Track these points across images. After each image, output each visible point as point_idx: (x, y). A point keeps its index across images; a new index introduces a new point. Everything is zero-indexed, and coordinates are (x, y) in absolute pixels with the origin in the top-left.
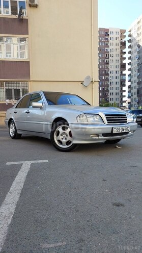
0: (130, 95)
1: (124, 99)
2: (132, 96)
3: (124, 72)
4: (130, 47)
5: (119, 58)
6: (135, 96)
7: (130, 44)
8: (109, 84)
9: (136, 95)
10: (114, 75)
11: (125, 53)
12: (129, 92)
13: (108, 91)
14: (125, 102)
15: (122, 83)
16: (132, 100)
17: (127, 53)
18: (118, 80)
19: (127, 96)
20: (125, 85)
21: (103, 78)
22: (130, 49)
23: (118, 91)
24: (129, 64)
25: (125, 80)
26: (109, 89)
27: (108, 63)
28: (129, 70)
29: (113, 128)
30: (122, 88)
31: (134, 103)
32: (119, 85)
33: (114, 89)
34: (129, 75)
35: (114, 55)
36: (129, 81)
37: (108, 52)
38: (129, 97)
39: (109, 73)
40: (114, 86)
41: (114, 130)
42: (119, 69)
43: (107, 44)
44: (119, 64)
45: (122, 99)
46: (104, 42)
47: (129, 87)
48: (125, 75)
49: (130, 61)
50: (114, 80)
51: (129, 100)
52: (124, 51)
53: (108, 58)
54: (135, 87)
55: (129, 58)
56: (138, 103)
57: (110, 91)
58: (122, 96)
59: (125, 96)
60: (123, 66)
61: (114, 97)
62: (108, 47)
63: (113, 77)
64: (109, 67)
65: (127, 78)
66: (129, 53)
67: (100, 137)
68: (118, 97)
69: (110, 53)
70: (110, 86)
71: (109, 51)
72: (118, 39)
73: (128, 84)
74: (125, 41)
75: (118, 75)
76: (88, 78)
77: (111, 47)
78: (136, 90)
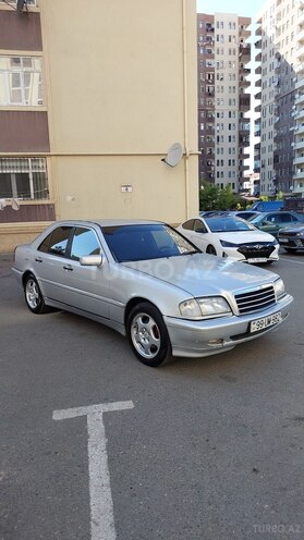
0: (259, 166)
1: (246, 173)
2: (263, 166)
3: (246, 115)
4: (259, 58)
5: (236, 83)
6: (270, 168)
7: (259, 51)
8: (215, 140)
9: (272, 166)
10: (226, 120)
11: (249, 71)
12: (257, 158)
13: (211, 156)
14: (248, 179)
15: (243, 140)
16: (263, 176)
17: (253, 71)
18: (235, 133)
19: (252, 168)
20: (247, 144)
21: (202, 128)
22: (259, 64)
23: (234, 157)
24: (258, 96)
25: (248, 132)
26: (215, 152)
27: (211, 95)
28: (258, 109)
29: (250, 323)
30: (241, 151)
31: (268, 182)
32: (235, 144)
33: (226, 151)
34: (258, 122)
35: (226, 77)
36: (258, 134)
37: (213, 70)
38: (257, 170)
39: (215, 116)
40: (225, 144)
41: (252, 326)
42: (235, 108)
43: (210, 52)
44: (236, 96)
45: (241, 174)
46: (204, 46)
47: (257, 147)
48: (248, 120)
49: (259, 90)
50: (226, 133)
51: (257, 177)
52: (246, 67)
53: (213, 83)
54: (270, 147)
55: (258, 84)
56: (276, 182)
57: (218, 157)
58: (242, 168)
59: (247, 168)
60: (244, 102)
61: (225, 169)
62: (213, 57)
63: (224, 127)
64: (215, 104)
65: (253, 128)
66: (258, 71)
67: (226, 343)
68: (234, 168)
69: (216, 72)
70: (216, 146)
71: (215, 66)
72: (233, 40)
73: (254, 140)
74: (249, 45)
75: (235, 120)
76: (176, 147)
77: (218, 58)
78: (271, 155)
